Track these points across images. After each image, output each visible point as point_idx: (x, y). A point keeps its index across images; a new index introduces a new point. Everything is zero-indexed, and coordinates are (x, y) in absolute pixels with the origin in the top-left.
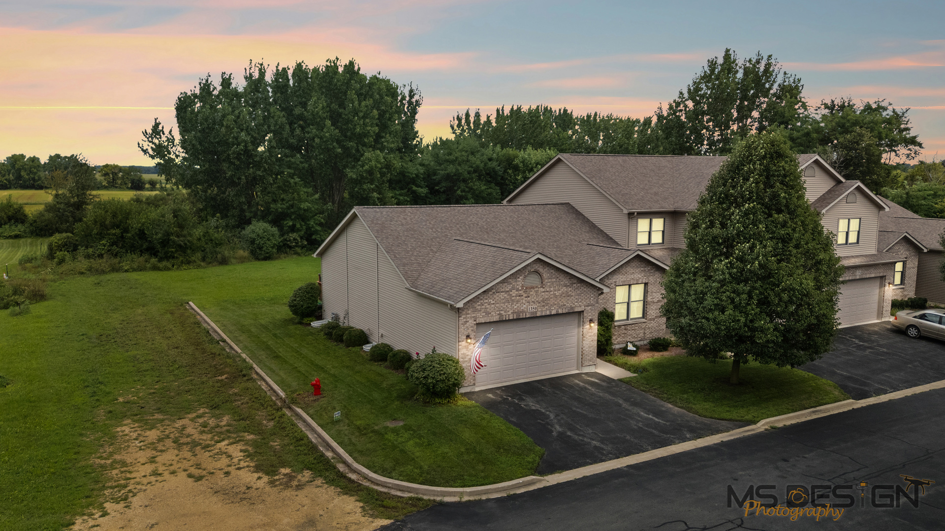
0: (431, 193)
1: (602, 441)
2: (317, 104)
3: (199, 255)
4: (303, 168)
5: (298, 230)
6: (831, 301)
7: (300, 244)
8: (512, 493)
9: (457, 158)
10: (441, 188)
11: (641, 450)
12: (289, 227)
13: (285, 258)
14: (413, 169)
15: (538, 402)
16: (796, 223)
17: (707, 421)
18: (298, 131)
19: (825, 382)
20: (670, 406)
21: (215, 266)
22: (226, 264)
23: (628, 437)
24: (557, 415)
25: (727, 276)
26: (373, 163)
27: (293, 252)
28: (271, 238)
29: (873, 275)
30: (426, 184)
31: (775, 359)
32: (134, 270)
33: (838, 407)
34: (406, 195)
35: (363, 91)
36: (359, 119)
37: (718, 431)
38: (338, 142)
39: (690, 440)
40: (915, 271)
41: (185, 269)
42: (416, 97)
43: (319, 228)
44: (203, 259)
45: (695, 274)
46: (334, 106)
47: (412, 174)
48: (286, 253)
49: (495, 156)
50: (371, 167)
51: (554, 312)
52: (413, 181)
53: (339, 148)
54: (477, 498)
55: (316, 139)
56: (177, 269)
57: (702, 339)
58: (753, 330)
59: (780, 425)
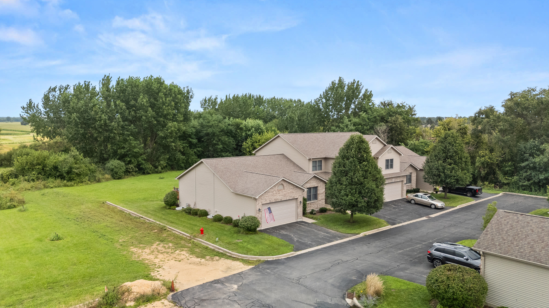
0: (199, 142)
1: (311, 242)
2: (143, 100)
3: (87, 178)
4: (135, 131)
5: (133, 163)
6: (382, 191)
7: (134, 170)
8: (288, 257)
9: (212, 124)
10: (205, 139)
11: (324, 244)
12: (128, 161)
13: (128, 178)
14: (190, 130)
15: (286, 232)
16: (369, 165)
17: (344, 234)
18: (133, 113)
19: (382, 220)
20: (331, 230)
21: (95, 183)
22: (100, 182)
23: (319, 240)
24: (294, 235)
25: (347, 183)
26: (173, 129)
27: (131, 175)
28: (122, 168)
29: (399, 181)
30: (196, 137)
31: (365, 212)
32: (56, 187)
33: (386, 228)
34: (186, 143)
35: (167, 93)
36: (166, 106)
37: (348, 237)
38: (154, 118)
39: (339, 240)
40: (415, 178)
41: (81, 186)
42: (191, 94)
43: (143, 162)
44: (89, 180)
45: (336, 183)
46: (152, 100)
47: (189, 132)
48: (128, 175)
49: (231, 123)
50: (172, 131)
51: (288, 199)
52: (190, 136)
53: (155, 121)
54: (278, 259)
55: (143, 117)
56: (77, 185)
57: (340, 206)
58: (357, 202)
59: (367, 234)
